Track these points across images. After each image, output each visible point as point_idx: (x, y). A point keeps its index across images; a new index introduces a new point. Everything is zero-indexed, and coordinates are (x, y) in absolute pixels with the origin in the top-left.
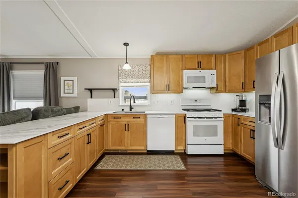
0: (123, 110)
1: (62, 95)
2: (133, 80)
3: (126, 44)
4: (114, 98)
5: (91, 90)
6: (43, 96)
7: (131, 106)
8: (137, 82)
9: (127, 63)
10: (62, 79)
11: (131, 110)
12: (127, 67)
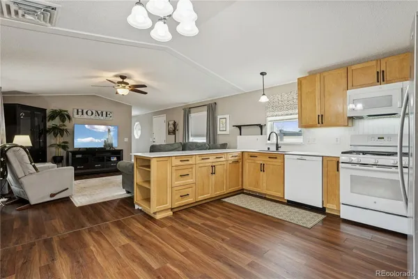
0: (269, 149)
1: (219, 132)
2: (282, 113)
3: (263, 74)
4: (262, 134)
5: (240, 127)
6: (206, 134)
7: (277, 145)
8: (287, 115)
9: (264, 94)
10: (219, 117)
11: (277, 149)
12: (264, 99)
